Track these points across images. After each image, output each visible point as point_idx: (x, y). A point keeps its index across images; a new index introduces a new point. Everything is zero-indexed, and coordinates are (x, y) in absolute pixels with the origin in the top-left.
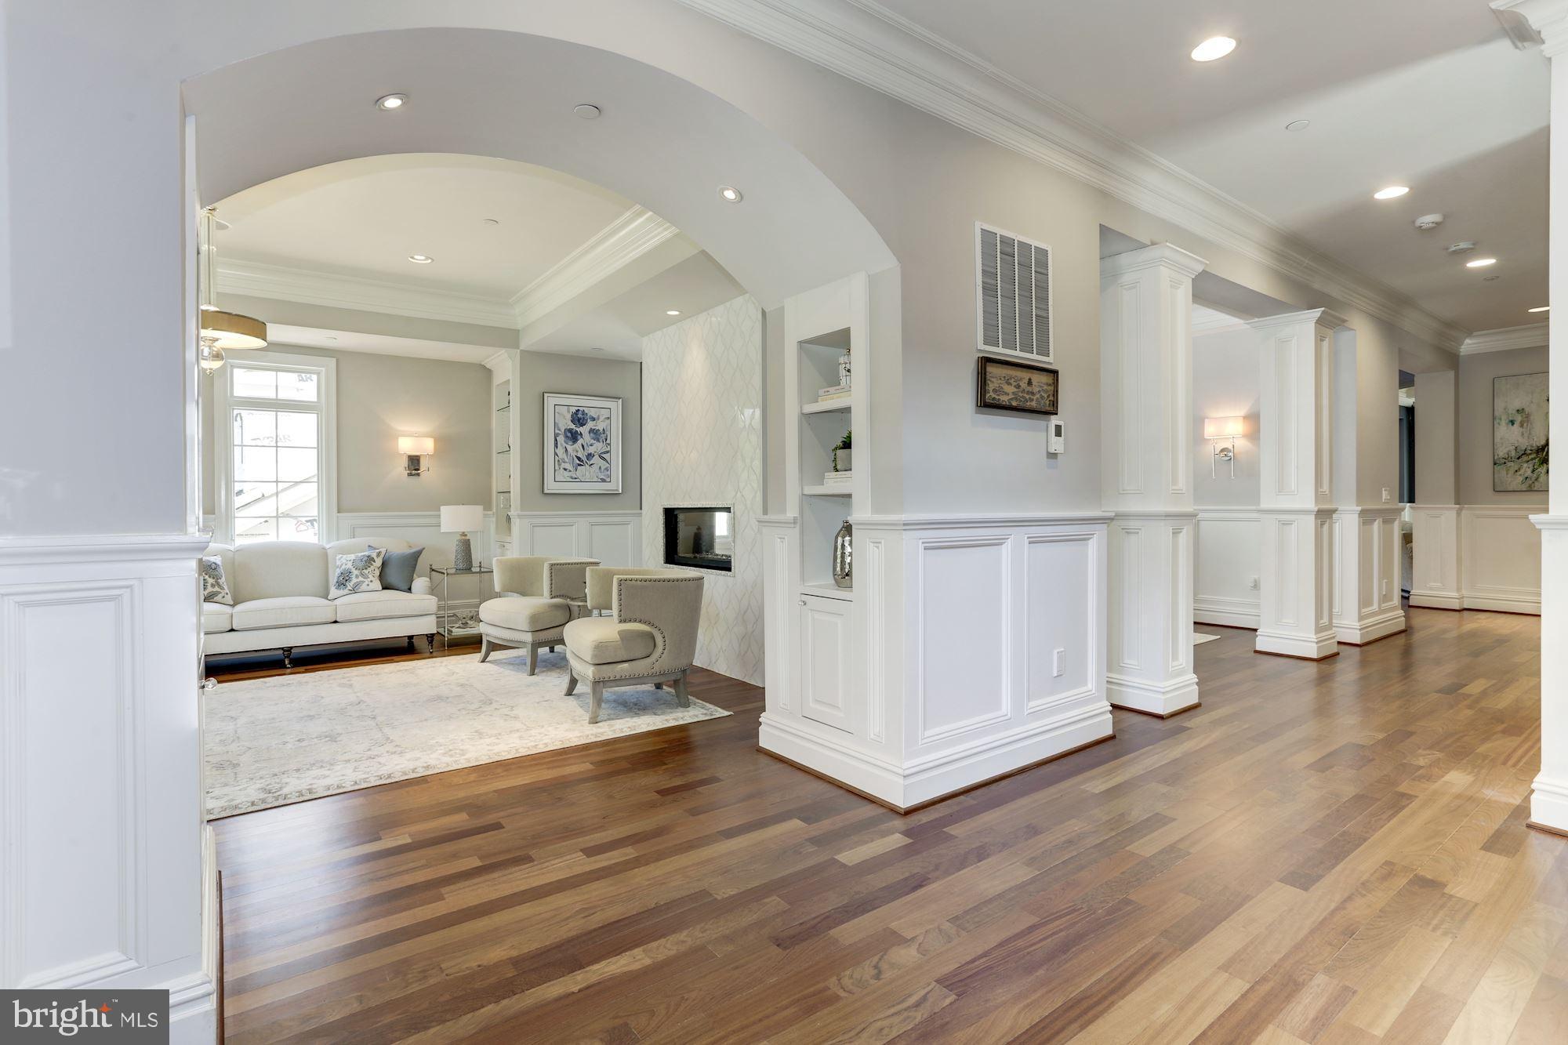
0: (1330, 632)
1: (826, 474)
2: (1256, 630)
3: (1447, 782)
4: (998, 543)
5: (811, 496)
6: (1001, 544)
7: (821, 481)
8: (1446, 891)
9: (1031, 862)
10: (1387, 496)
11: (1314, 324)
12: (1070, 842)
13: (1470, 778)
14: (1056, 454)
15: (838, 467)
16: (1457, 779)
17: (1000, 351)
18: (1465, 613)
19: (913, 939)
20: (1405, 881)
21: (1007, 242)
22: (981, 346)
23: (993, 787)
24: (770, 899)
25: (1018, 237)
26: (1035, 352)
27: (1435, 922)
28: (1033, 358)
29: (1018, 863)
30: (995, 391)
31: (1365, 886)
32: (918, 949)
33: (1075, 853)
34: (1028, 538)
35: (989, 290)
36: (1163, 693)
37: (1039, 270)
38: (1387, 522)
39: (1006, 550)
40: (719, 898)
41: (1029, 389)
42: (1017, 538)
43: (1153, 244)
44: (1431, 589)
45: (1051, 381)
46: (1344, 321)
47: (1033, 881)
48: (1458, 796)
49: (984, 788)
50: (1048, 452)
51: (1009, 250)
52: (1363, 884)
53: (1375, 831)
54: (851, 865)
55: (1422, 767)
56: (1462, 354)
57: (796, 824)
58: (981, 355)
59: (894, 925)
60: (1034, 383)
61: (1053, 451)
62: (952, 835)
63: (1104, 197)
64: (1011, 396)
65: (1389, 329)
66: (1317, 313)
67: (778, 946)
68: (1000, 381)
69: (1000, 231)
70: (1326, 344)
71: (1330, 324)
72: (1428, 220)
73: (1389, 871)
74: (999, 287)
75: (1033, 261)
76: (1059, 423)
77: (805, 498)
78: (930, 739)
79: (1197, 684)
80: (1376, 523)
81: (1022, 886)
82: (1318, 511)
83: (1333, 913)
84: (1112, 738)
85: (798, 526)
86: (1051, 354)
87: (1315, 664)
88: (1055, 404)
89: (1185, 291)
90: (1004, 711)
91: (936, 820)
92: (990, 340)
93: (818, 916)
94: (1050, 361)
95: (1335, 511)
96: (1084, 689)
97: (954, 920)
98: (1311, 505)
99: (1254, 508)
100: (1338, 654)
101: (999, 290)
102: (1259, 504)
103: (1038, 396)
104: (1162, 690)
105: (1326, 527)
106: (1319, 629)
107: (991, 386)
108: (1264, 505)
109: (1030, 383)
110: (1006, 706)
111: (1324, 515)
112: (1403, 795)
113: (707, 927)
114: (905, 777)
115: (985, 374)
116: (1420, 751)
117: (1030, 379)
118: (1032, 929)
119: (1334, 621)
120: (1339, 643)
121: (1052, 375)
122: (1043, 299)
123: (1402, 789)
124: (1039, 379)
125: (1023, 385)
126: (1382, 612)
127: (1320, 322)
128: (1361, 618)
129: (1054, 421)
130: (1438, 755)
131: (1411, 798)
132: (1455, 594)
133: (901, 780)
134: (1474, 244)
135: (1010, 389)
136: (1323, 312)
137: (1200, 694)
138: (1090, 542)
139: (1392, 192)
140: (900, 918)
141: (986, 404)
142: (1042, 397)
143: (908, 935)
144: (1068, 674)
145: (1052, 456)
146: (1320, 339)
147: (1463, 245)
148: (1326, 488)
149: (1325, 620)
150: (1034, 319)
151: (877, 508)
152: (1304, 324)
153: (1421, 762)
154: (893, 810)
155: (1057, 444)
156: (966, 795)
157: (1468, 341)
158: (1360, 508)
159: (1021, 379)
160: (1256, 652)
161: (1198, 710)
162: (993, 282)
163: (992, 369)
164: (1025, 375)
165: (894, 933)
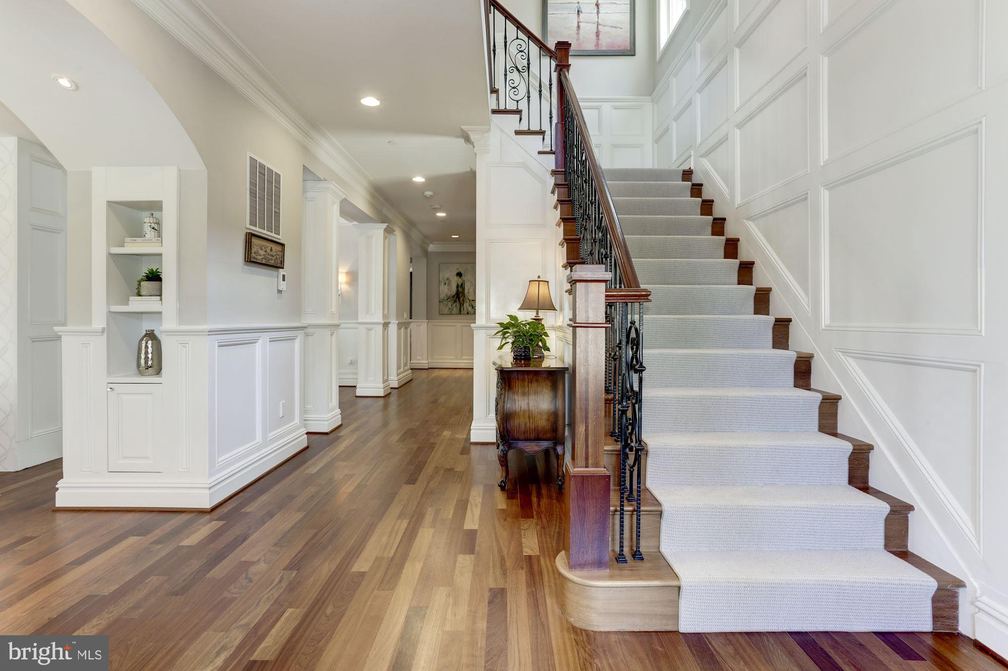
0: (387, 383)
1: (130, 297)
2: (356, 386)
3: (444, 436)
4: (253, 342)
5: (115, 313)
6: (256, 342)
7: (126, 302)
8: (455, 470)
9: (299, 510)
10: (406, 315)
11: (383, 231)
12: (313, 496)
13: (450, 432)
14: (281, 291)
15: (143, 293)
16: (447, 433)
17: (257, 230)
18: (430, 370)
19: (259, 560)
20: (442, 471)
21: (262, 167)
22: (248, 226)
23: (257, 484)
24: (149, 580)
25: (268, 165)
26: (273, 232)
27: (455, 481)
28: (272, 235)
29: (293, 513)
30: (255, 253)
31: (432, 477)
32: (264, 563)
33: (318, 500)
34: (269, 338)
35: (253, 194)
36: (327, 420)
37: (276, 185)
38: (406, 328)
39: (258, 346)
40: (107, 594)
41: (270, 253)
42: (265, 338)
43: (325, 180)
44: (418, 360)
45: (281, 250)
46: (394, 231)
47: (305, 517)
48: (449, 439)
49: (251, 487)
50: (278, 290)
51: (263, 171)
52: (431, 476)
53: (428, 458)
54: (194, 544)
55: (435, 432)
56: (429, 251)
57: (132, 540)
58: (249, 231)
59: (243, 559)
60: (273, 249)
61: (281, 289)
62: (247, 512)
63: (306, 150)
64: (262, 257)
65: (407, 236)
66: (385, 225)
67: (176, 595)
68: (257, 248)
69: (259, 160)
70: (387, 240)
71: (389, 231)
72: (428, 193)
73: (437, 470)
74: (257, 192)
75: (274, 180)
76: (284, 273)
77: (111, 314)
78: (222, 462)
79: (340, 414)
80: (402, 329)
81: (301, 520)
82: (384, 323)
83: (425, 488)
84: (307, 448)
85: (105, 334)
86: (281, 234)
87: (382, 399)
88: (282, 262)
89: (336, 208)
90: (257, 440)
91: (233, 508)
92: (253, 223)
93: (192, 574)
94: (280, 238)
95: (390, 323)
96: (294, 423)
97: (275, 545)
98: (381, 320)
99: (355, 321)
100: (390, 393)
101: (257, 194)
102: (357, 319)
103: (275, 257)
104: (327, 419)
105: (386, 330)
106: (385, 381)
107: (253, 250)
108: (360, 320)
109: (271, 250)
110: (259, 438)
111: (386, 325)
112: (433, 443)
113: (111, 610)
114: (209, 488)
115: (251, 243)
116: (433, 427)
117: (271, 248)
118: (316, 534)
119: (389, 378)
120: (391, 388)
121: (281, 246)
122: (278, 203)
123: (432, 441)
124: (276, 248)
125: (269, 251)
126: (405, 371)
127: (386, 230)
128: (398, 375)
129: (282, 272)
130: (439, 427)
131: (435, 444)
132: (426, 362)
133: (207, 491)
134: (441, 206)
135: (262, 252)
136: (387, 225)
137: (342, 419)
138: (296, 340)
139: (419, 179)
140: (245, 555)
141: (250, 260)
142: (277, 258)
143: (255, 559)
144: (287, 417)
145: (280, 292)
146: (385, 238)
147: (437, 206)
148: (386, 312)
149: (386, 377)
150: (273, 213)
151: (181, 321)
152: (379, 230)
153: (434, 430)
154: (201, 512)
155: (283, 286)
156: (243, 492)
157: (431, 246)
158: (397, 322)
159: (267, 248)
160: (356, 397)
161: (342, 427)
162: (255, 189)
163: (254, 240)
164: (270, 245)
165: (245, 562)
